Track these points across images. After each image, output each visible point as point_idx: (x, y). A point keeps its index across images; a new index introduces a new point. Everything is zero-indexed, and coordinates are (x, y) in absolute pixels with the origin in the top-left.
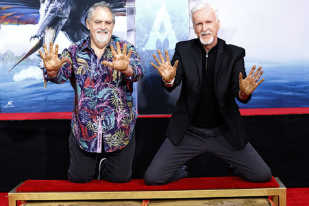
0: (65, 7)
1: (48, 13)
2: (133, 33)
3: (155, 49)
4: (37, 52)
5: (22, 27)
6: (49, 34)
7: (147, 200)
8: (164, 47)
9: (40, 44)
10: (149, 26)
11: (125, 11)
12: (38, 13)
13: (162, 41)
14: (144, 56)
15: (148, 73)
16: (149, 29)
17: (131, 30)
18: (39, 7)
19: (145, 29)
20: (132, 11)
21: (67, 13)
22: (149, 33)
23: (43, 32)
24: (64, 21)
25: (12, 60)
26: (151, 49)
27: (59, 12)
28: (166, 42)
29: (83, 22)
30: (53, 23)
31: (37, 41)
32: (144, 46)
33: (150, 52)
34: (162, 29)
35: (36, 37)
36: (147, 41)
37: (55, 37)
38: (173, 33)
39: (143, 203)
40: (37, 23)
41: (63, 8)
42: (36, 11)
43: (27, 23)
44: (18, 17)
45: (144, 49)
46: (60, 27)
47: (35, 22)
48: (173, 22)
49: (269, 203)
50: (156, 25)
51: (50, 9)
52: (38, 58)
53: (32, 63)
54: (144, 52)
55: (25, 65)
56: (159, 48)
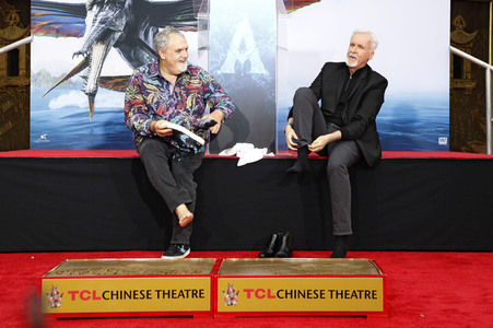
0: (119, 17)
1: (97, 24)
2: (206, 51)
3: (233, 72)
4: (82, 73)
5: (62, 40)
6: (98, 50)
8: (245, 69)
9: (86, 63)
10: (226, 43)
11: (196, 26)
12: (84, 22)
13: (242, 62)
16: (227, 47)
17: (203, 48)
18: (85, 15)
19: (222, 47)
20: (205, 27)
21: (121, 24)
22: (226, 52)
23: (90, 47)
24: (117, 35)
25: (48, 81)
26: (228, 71)
27: (111, 23)
28: (248, 63)
29: (142, 37)
30: (104, 37)
31: (81, 58)
32: (219, 68)
33: (227, 76)
34: (243, 47)
35: (80, 53)
36: (223, 62)
37: (106, 54)
38: (257, 53)
40: (82, 36)
41: (116, 18)
42: (81, 20)
43: (69, 35)
44: (57, 27)
45: (219, 72)
46: (112, 43)
47: (79, 34)
48: (257, 39)
50: (236, 42)
51: (99, 19)
52: (82, 80)
53: (75, 86)
54: (220, 76)
55: (65, 88)
56: (238, 72)
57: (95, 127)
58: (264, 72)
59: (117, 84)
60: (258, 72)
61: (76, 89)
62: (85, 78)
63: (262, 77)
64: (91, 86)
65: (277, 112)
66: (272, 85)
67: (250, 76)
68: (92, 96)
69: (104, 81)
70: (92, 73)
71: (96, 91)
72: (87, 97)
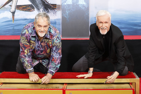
3: (71, 4)
4: (9, 4)
7: (66, 84)
8: (76, 2)
14: (66, 7)
15: (68, 16)
26: (69, 3)
32: (65, 2)
33: (69, 5)
39: (64, 85)
45: (65, 4)
49: (131, 86)
52: (10, 7)
53: (7, 9)
54: (66, 5)
55: (3, 10)
56: (73, 3)
57: (15, 26)
58: (84, 3)
59: (24, 8)
60: (81, 3)
61: (7, 10)
62: (11, 6)
63: (83, 6)
64: (13, 9)
65: (90, 19)
66: (88, 9)
67: (78, 5)
68: (13, 13)
69: (19, 7)
70: (13, 4)
71: (15, 11)
72: (11, 14)
